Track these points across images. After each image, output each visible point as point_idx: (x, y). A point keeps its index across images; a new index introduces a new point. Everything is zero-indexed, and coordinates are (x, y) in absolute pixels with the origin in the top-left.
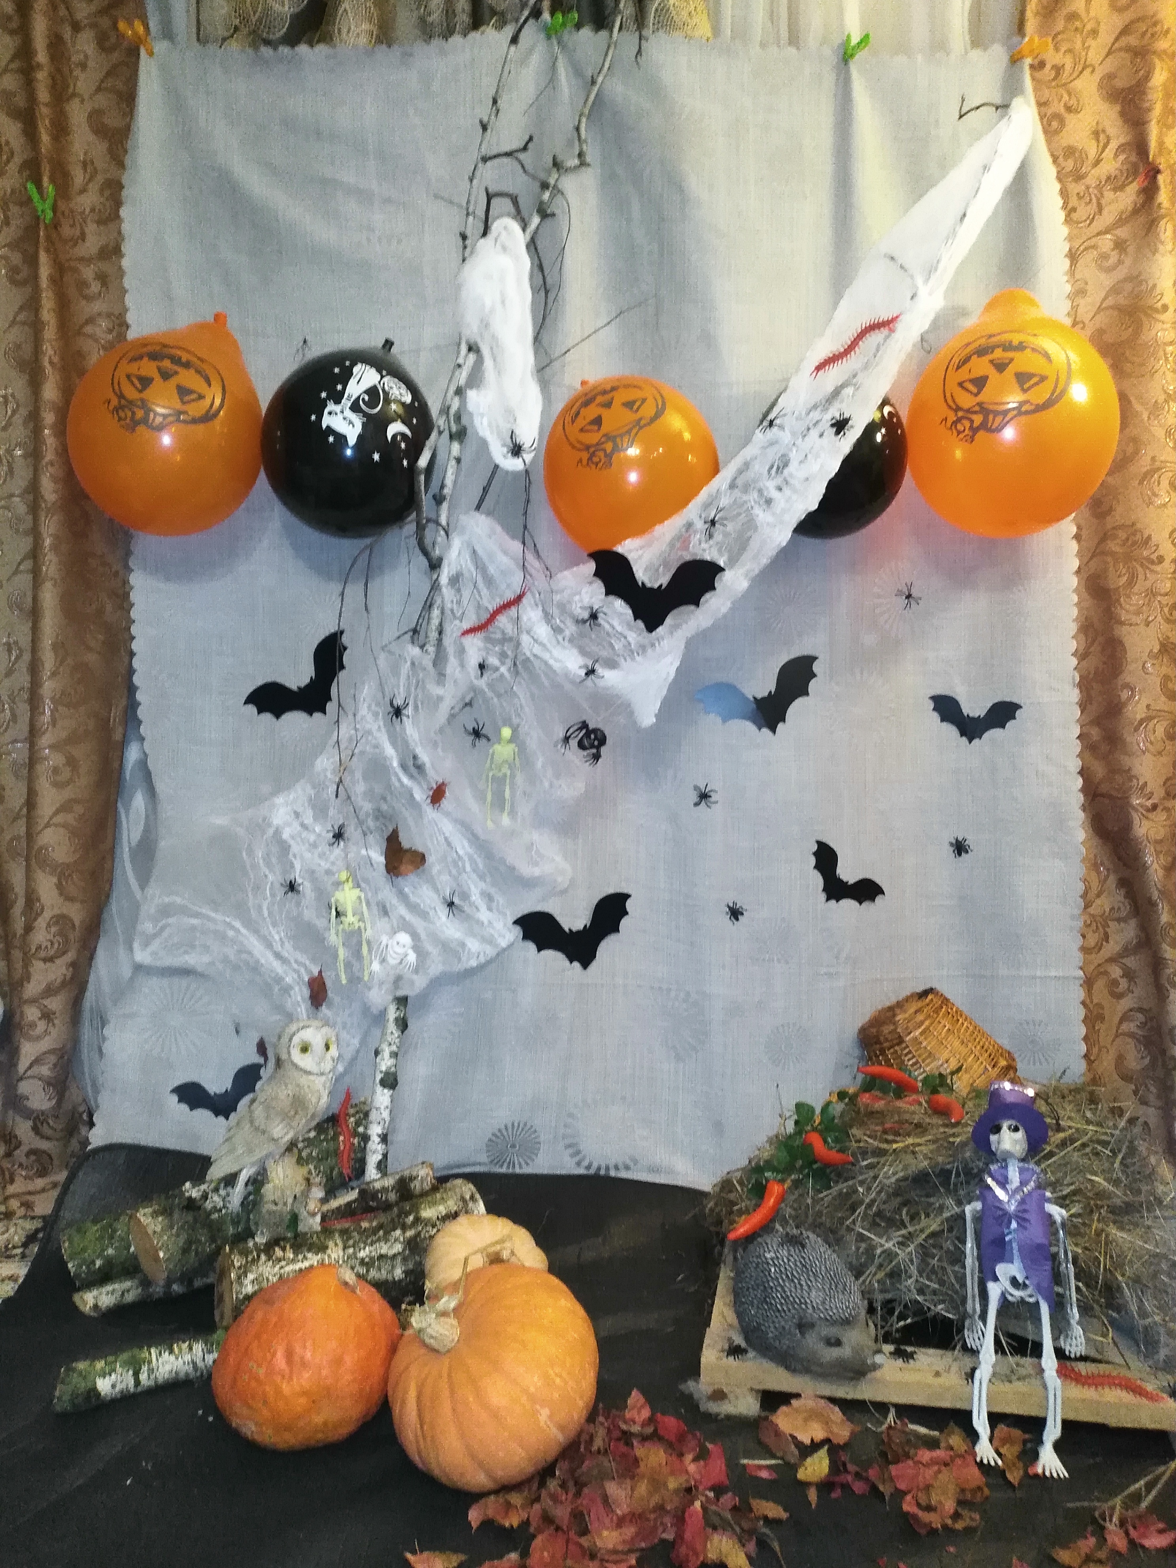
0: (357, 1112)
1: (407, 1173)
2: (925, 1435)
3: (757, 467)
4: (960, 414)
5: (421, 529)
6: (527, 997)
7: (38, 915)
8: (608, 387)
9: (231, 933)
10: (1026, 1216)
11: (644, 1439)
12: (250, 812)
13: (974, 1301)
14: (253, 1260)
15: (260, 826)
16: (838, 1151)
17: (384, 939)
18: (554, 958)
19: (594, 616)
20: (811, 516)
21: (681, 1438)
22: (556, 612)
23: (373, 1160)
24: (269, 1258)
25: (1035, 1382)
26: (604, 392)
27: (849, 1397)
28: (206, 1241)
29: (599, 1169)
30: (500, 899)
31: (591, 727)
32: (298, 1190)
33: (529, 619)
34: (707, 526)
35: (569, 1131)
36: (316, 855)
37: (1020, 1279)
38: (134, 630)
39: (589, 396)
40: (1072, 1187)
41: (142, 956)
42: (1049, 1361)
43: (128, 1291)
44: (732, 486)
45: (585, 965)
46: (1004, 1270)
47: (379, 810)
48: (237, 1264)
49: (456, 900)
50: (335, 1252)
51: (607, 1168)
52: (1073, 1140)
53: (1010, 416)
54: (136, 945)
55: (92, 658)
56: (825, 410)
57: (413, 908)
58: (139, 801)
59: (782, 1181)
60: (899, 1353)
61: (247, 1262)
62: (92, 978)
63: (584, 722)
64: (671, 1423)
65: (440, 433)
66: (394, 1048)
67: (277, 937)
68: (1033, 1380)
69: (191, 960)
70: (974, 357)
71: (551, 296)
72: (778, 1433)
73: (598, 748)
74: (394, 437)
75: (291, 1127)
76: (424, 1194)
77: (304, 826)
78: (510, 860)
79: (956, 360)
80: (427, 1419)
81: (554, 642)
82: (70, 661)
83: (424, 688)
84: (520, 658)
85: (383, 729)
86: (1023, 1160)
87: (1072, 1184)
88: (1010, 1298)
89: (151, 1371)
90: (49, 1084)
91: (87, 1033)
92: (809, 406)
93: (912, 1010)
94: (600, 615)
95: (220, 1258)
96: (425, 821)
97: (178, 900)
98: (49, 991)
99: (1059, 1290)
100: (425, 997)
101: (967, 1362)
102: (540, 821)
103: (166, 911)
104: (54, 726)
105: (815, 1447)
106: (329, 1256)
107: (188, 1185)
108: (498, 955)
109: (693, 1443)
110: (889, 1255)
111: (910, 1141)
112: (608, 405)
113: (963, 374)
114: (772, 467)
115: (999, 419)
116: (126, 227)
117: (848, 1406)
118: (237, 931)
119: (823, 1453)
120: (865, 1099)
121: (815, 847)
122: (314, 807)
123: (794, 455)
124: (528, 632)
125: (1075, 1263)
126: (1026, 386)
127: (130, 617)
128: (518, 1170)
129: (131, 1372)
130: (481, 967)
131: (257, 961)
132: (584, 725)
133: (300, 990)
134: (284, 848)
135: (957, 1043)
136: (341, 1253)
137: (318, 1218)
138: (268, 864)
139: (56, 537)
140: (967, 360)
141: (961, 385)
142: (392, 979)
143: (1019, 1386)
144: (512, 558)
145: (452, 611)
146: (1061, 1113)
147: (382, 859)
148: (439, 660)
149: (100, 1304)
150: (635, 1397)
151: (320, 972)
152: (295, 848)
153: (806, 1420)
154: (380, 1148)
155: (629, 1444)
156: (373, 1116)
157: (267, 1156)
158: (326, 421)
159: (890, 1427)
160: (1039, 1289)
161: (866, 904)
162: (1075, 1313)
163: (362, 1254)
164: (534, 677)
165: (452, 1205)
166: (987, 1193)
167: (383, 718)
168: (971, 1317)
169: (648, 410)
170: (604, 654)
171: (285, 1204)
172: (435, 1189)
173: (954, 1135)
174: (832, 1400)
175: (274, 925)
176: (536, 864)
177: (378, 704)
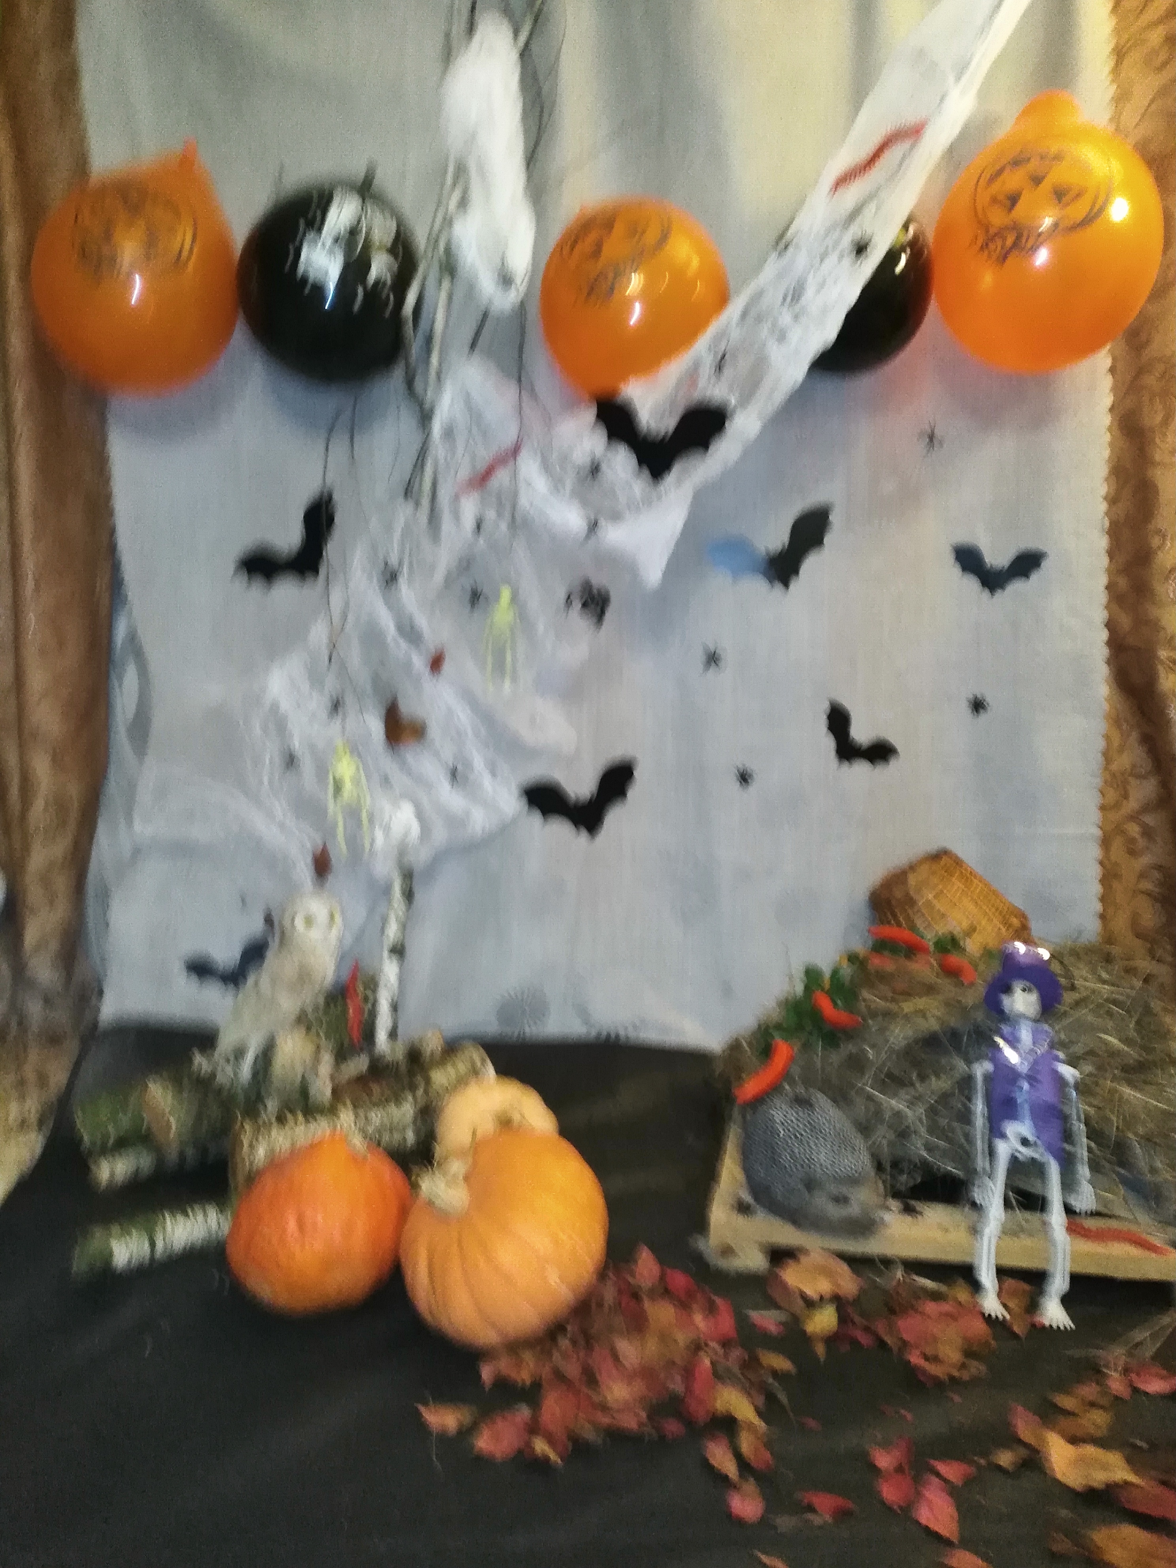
1: (417, 1041)
2: (932, 1288)
3: (770, 297)
4: (992, 231)
5: (410, 376)
6: (533, 865)
10: (1038, 1077)
11: (653, 1294)
13: (982, 1157)
14: (265, 1129)
15: (256, 700)
16: (847, 1013)
17: (388, 810)
18: (560, 825)
19: (596, 468)
20: (826, 352)
21: (690, 1294)
22: (555, 462)
23: (383, 1028)
24: (282, 1126)
27: (856, 1252)
30: (503, 765)
31: (594, 587)
33: (527, 472)
34: (716, 362)
35: (578, 992)
36: (315, 727)
37: (1031, 1138)
40: (1086, 1048)
42: (1057, 1217)
44: (744, 317)
46: (1013, 1129)
47: (376, 676)
48: (249, 1131)
49: (458, 769)
50: (346, 1117)
51: (618, 1032)
52: (1087, 1001)
53: (1043, 237)
54: (135, 818)
56: (846, 228)
57: (416, 778)
58: (131, 675)
59: (791, 1043)
60: (908, 1210)
62: (94, 854)
63: (587, 581)
64: (679, 1280)
65: (428, 268)
66: (401, 918)
67: (279, 808)
70: (1008, 170)
71: (547, 110)
72: (784, 1286)
73: (602, 610)
75: (299, 998)
76: (435, 1060)
77: (302, 696)
78: (514, 729)
79: (987, 175)
80: (438, 1284)
81: (554, 495)
83: (418, 550)
84: (519, 513)
85: (378, 595)
86: (1036, 1021)
88: (1020, 1156)
89: (166, 1239)
92: (828, 226)
93: (925, 874)
94: (603, 467)
95: (232, 1127)
96: (425, 689)
98: (52, 868)
99: (1068, 1147)
100: (431, 869)
102: (543, 687)
104: (38, 596)
105: (822, 1301)
106: (341, 1123)
108: (504, 825)
109: (702, 1299)
110: (899, 1116)
111: (923, 1003)
113: (996, 188)
114: (786, 296)
115: (1031, 241)
117: (857, 1263)
119: (831, 1308)
120: (876, 961)
122: (309, 675)
123: (810, 281)
124: (526, 486)
125: (1086, 1123)
126: (1064, 201)
129: (147, 1240)
130: (487, 839)
131: (261, 835)
132: (587, 585)
133: (305, 863)
134: (282, 721)
135: (970, 905)
136: (352, 1119)
137: (329, 1088)
138: (266, 734)
140: (1000, 172)
141: (993, 199)
142: (396, 850)
143: (1026, 1241)
144: (507, 405)
145: (446, 463)
146: (1076, 973)
148: (434, 519)
149: (115, 1174)
150: (644, 1254)
151: (324, 845)
152: (293, 720)
153: (814, 1276)
154: (390, 1018)
155: (638, 1299)
157: (275, 1028)
158: (303, 265)
159: (898, 1283)
160: (1049, 1147)
162: (1084, 1171)
164: (533, 537)
165: (462, 1070)
166: (997, 1053)
167: (378, 583)
168: (980, 1174)
169: (652, 236)
170: (608, 505)
172: (445, 1054)
174: (840, 1255)
175: (275, 795)
176: (541, 731)
177: (372, 568)
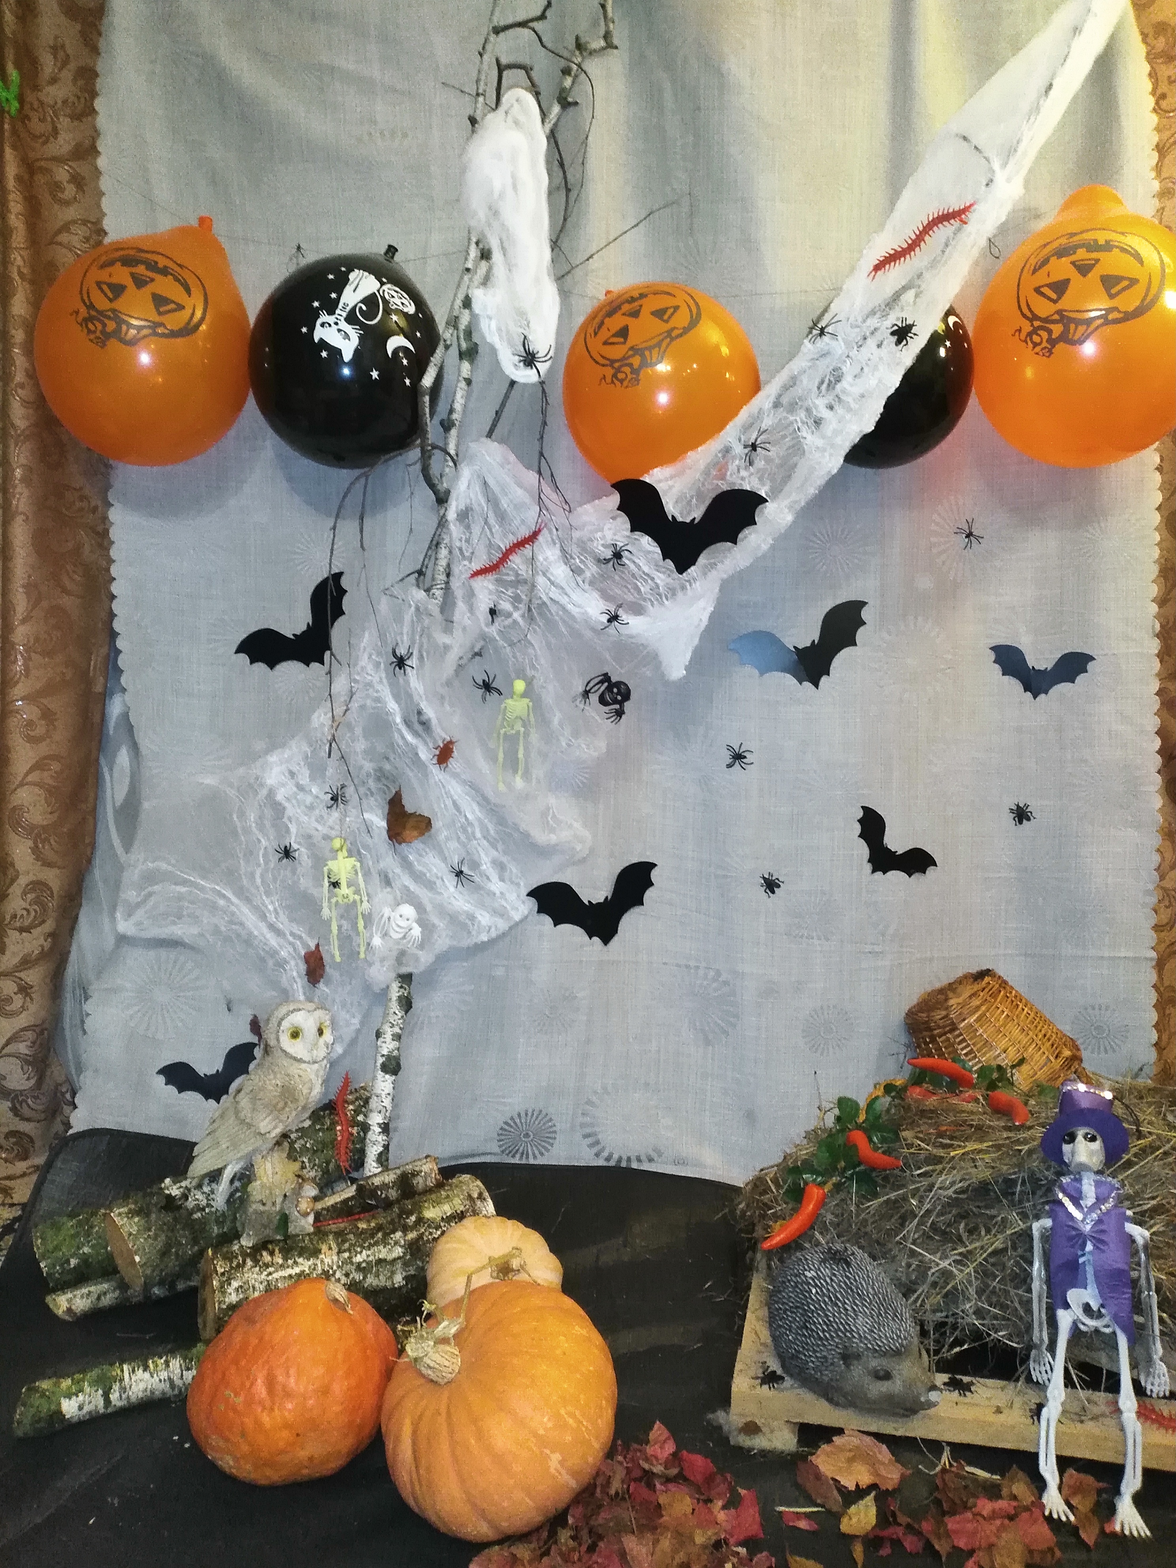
0: (357, 1099)
1: (409, 1168)
2: (986, 1480)
3: (805, 382)
4: (1037, 323)
5: (426, 457)
6: (541, 975)
7: (13, 881)
8: (636, 294)
9: (222, 902)
10: (1103, 1237)
11: (668, 1480)
12: (241, 771)
13: (1041, 1331)
14: (238, 1266)
15: (250, 787)
16: (884, 1153)
17: (387, 911)
18: (572, 933)
19: (618, 555)
20: (866, 439)
21: (709, 1479)
22: (574, 550)
23: (373, 1151)
24: (256, 1262)
25: (1111, 1422)
26: (633, 300)
27: (899, 1433)
28: (187, 1245)
29: (620, 1160)
30: (513, 869)
31: (614, 679)
32: (288, 1188)
33: (546, 559)
34: (746, 451)
35: (588, 1119)
36: (313, 819)
37: (1095, 1306)
38: (114, 571)
39: (615, 305)
40: (1154, 1202)
41: (124, 926)
42: (1127, 1400)
43: (105, 1294)
44: (777, 405)
45: (606, 940)
46: (1075, 1296)
47: (380, 770)
48: (220, 1270)
49: (465, 869)
50: (329, 1258)
51: (629, 1160)
52: (1153, 1148)
53: (1093, 327)
54: (118, 915)
55: (68, 602)
56: (885, 316)
57: (418, 877)
58: (123, 758)
59: (824, 1183)
60: (954, 1385)
61: (232, 1268)
62: (74, 949)
63: (606, 675)
64: (698, 1463)
65: (447, 347)
66: (397, 1030)
67: (271, 907)
68: (1107, 1421)
69: (178, 931)
70: (1053, 260)
71: (573, 195)
72: (818, 1476)
73: (621, 703)
74: (396, 351)
75: (281, 1121)
76: (428, 1191)
77: (300, 788)
78: (523, 826)
79: (1033, 261)
80: (423, 1462)
81: (573, 585)
82: (45, 604)
83: (429, 637)
84: (536, 602)
85: (385, 681)
87: (1153, 1198)
88: (1082, 1327)
89: (123, 1389)
90: (28, 1063)
91: (69, 1007)
92: (866, 312)
93: (966, 994)
94: (625, 554)
95: (203, 1261)
96: (432, 781)
97: (164, 866)
98: (26, 963)
99: (1140, 1319)
100: (432, 974)
101: (1034, 1398)
102: (555, 784)
103: (150, 878)
104: (27, 676)
105: (860, 1493)
106: (322, 1261)
107: (168, 1181)
108: (511, 928)
109: (723, 1487)
110: (946, 1275)
111: (971, 1146)
112: (635, 314)
113: (1041, 278)
114: (822, 382)
115: (1081, 329)
116: (102, 121)
117: (897, 1444)
118: (228, 900)
119: (869, 1500)
120: (915, 1093)
121: (861, 814)
122: (310, 766)
123: (848, 369)
124: (544, 574)
125: (1158, 1292)
126: (1113, 291)
127: (108, 556)
128: (532, 1161)
129: (100, 1392)
130: (492, 942)
131: (250, 934)
132: (606, 678)
133: (297, 965)
134: (278, 810)
135: (1016, 1032)
136: (335, 1258)
137: (311, 1219)
138: (261, 827)
139: (28, 469)
140: (1046, 261)
141: (1038, 290)
142: (395, 953)
143: (1090, 1426)
144: (526, 490)
145: (460, 549)
146: (1141, 1117)
147: (384, 824)
148: (447, 605)
149: (73, 1307)
150: (658, 1431)
151: (317, 946)
152: (290, 811)
153: (850, 1461)
154: (381, 1139)
155: (651, 1487)
156: (374, 1103)
157: (255, 1151)
158: (319, 333)
159: (944, 1470)
160: (1116, 1318)
161: (916, 876)
162: (1158, 1349)
163: (358, 1259)
164: (550, 624)
165: (458, 1204)
166: (1058, 1209)
167: (386, 670)
168: (1037, 1347)
169: (681, 319)
170: (630, 598)
171: (274, 1204)
172: (440, 1186)
173: (1018, 1142)
174: (879, 1437)
175: (268, 893)
176: (552, 830)
177: (379, 654)
